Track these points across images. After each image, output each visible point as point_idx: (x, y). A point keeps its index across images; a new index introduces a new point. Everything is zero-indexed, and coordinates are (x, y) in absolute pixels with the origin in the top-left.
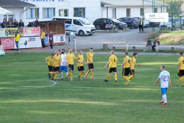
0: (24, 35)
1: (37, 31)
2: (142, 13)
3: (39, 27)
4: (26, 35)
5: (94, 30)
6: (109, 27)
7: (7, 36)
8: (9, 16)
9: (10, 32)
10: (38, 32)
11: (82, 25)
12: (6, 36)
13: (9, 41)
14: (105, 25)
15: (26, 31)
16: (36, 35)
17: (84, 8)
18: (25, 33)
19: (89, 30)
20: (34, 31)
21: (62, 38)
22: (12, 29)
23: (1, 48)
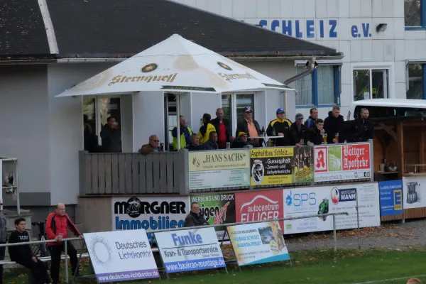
0: (318, 177)
1: (360, 159)
3: (370, 143)
4: (324, 174)
7: (257, 180)
9: (265, 165)
10: (364, 164)
12: (254, 183)
13: (266, 203)
15: (322, 160)
16: (361, 176)
18: (321, 168)
20: (351, 158)
22: (274, 151)
23: (275, 232)
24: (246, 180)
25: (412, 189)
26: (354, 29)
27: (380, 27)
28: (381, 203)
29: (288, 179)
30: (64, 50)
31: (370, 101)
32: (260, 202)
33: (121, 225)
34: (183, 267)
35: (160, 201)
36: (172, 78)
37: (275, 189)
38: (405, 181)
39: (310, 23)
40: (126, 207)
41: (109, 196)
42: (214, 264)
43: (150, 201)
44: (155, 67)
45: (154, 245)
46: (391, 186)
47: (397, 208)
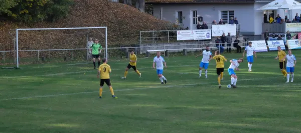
23: (299, 42)
33: (271, 40)
34: (274, 49)
36: (280, 6)
40: (272, 36)
43: (277, 34)
44: (278, 3)
45: (267, 44)
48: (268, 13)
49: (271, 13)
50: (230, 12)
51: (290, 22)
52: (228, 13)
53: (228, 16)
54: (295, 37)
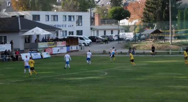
0: (58, 46)
2: (112, 33)
3: (65, 41)
5: (91, 43)
6: (98, 41)
7: (49, 46)
8: (48, 35)
11: (84, 40)
14: (95, 40)
15: (58, 44)
16: (64, 46)
17: (82, 31)
19: (89, 43)
20: (63, 43)
21: (77, 47)
22: (51, 43)
24: (47, 46)
25: (71, 48)
26: (69, 26)
27: (72, 26)
28: (67, 50)
29: (53, 46)
30: (21, 29)
31: (71, 36)
32: (49, 49)
34: (35, 58)
35: (35, 49)
36: (35, 33)
37: (51, 48)
38: (70, 47)
39: (62, 25)
40: (30, 50)
41: (28, 49)
42: (40, 58)
43: (33, 49)
44: (33, 31)
45: (31, 55)
46: (68, 47)
47: (69, 50)
48: (27, 37)
49: (28, 37)
50: (4, 37)
51: (40, 42)
52: (3, 37)
53: (3, 39)
54: (44, 51)
